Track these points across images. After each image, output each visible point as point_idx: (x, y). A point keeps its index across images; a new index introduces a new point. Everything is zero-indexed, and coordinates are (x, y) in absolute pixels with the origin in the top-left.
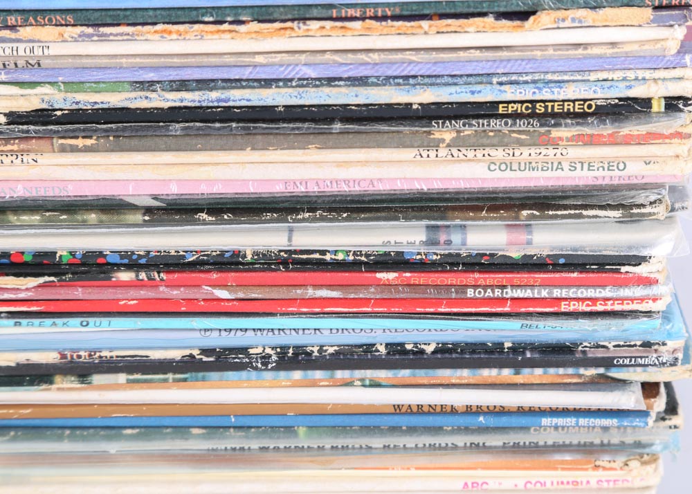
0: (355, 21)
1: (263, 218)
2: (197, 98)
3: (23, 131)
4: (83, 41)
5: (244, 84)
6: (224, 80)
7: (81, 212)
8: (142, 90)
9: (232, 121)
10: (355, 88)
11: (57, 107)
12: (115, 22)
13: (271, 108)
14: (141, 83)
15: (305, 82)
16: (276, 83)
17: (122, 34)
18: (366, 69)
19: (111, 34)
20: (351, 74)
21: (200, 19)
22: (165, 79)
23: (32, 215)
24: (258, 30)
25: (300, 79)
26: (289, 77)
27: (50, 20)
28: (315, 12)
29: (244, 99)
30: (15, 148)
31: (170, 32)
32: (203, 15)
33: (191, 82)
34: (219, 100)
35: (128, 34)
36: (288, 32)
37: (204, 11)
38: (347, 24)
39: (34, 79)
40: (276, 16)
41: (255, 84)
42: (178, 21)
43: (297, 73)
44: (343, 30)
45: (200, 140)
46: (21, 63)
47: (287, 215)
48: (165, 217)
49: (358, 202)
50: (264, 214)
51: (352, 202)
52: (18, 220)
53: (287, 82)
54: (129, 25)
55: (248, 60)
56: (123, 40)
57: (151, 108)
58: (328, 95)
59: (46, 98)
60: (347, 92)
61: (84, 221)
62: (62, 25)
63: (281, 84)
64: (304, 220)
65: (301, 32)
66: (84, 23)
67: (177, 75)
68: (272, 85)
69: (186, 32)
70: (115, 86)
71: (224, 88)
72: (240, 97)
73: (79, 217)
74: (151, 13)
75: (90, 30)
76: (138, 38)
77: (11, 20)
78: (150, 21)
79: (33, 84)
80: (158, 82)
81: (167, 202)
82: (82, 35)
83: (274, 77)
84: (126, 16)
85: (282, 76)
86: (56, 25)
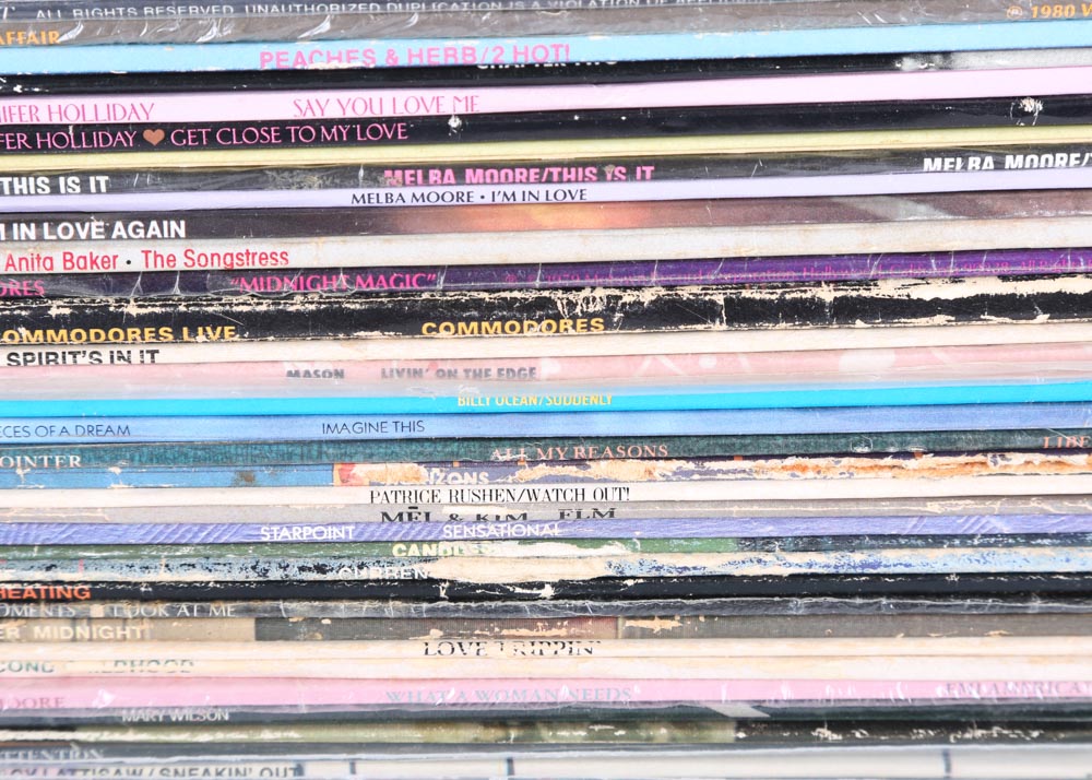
0: (1077, 453)
1: (914, 737)
2: (833, 562)
3: (576, 609)
4: (678, 480)
5: (903, 542)
6: (873, 537)
7: (644, 725)
8: (754, 549)
9: (880, 595)
10: (1066, 549)
11: (628, 573)
12: (727, 454)
13: (940, 577)
14: (753, 539)
15: (993, 539)
16: (949, 540)
17: (734, 471)
18: (1085, 522)
19: (719, 471)
20: (1062, 529)
21: (851, 449)
22: (790, 535)
23: (575, 729)
24: (934, 466)
25: (984, 536)
26: (971, 532)
27: (635, 451)
28: (1019, 441)
29: (901, 564)
30: (563, 632)
31: (804, 469)
32: (854, 445)
33: (825, 539)
34: (864, 565)
35: (744, 471)
36: (976, 468)
37: (857, 438)
38: (1065, 458)
39: (599, 534)
40: (961, 445)
41: (919, 542)
42: (817, 452)
43: (982, 527)
44: (1058, 467)
45: (831, 623)
46: (587, 512)
47: (949, 733)
48: (769, 734)
49: (1055, 714)
50: (915, 731)
51: (1046, 713)
52: (554, 736)
53: (965, 539)
54: (746, 458)
55: (916, 508)
56: (736, 479)
57: (764, 576)
58: (1025, 560)
59: (615, 562)
60: (1053, 554)
61: (649, 738)
62: (650, 458)
63: (957, 542)
64: (974, 740)
65: (996, 470)
66: (682, 455)
67: (808, 529)
68: (943, 543)
69: (828, 469)
70: (714, 544)
71: (872, 547)
72: (894, 561)
73: (643, 734)
74: (780, 441)
75: (691, 466)
76: (757, 477)
77: (580, 451)
78: (777, 452)
79: (597, 541)
80: (777, 539)
81: (771, 711)
82: (680, 473)
83: (949, 532)
84: (744, 446)
85: (960, 532)
86: (643, 458)
